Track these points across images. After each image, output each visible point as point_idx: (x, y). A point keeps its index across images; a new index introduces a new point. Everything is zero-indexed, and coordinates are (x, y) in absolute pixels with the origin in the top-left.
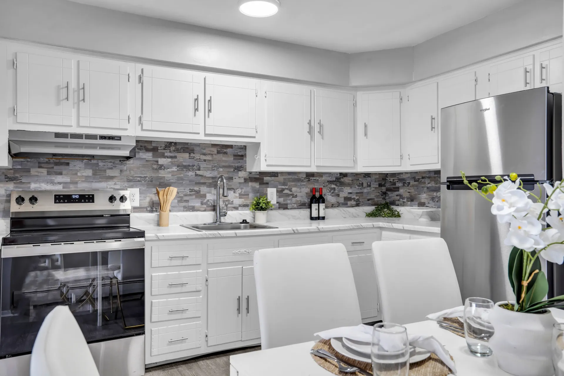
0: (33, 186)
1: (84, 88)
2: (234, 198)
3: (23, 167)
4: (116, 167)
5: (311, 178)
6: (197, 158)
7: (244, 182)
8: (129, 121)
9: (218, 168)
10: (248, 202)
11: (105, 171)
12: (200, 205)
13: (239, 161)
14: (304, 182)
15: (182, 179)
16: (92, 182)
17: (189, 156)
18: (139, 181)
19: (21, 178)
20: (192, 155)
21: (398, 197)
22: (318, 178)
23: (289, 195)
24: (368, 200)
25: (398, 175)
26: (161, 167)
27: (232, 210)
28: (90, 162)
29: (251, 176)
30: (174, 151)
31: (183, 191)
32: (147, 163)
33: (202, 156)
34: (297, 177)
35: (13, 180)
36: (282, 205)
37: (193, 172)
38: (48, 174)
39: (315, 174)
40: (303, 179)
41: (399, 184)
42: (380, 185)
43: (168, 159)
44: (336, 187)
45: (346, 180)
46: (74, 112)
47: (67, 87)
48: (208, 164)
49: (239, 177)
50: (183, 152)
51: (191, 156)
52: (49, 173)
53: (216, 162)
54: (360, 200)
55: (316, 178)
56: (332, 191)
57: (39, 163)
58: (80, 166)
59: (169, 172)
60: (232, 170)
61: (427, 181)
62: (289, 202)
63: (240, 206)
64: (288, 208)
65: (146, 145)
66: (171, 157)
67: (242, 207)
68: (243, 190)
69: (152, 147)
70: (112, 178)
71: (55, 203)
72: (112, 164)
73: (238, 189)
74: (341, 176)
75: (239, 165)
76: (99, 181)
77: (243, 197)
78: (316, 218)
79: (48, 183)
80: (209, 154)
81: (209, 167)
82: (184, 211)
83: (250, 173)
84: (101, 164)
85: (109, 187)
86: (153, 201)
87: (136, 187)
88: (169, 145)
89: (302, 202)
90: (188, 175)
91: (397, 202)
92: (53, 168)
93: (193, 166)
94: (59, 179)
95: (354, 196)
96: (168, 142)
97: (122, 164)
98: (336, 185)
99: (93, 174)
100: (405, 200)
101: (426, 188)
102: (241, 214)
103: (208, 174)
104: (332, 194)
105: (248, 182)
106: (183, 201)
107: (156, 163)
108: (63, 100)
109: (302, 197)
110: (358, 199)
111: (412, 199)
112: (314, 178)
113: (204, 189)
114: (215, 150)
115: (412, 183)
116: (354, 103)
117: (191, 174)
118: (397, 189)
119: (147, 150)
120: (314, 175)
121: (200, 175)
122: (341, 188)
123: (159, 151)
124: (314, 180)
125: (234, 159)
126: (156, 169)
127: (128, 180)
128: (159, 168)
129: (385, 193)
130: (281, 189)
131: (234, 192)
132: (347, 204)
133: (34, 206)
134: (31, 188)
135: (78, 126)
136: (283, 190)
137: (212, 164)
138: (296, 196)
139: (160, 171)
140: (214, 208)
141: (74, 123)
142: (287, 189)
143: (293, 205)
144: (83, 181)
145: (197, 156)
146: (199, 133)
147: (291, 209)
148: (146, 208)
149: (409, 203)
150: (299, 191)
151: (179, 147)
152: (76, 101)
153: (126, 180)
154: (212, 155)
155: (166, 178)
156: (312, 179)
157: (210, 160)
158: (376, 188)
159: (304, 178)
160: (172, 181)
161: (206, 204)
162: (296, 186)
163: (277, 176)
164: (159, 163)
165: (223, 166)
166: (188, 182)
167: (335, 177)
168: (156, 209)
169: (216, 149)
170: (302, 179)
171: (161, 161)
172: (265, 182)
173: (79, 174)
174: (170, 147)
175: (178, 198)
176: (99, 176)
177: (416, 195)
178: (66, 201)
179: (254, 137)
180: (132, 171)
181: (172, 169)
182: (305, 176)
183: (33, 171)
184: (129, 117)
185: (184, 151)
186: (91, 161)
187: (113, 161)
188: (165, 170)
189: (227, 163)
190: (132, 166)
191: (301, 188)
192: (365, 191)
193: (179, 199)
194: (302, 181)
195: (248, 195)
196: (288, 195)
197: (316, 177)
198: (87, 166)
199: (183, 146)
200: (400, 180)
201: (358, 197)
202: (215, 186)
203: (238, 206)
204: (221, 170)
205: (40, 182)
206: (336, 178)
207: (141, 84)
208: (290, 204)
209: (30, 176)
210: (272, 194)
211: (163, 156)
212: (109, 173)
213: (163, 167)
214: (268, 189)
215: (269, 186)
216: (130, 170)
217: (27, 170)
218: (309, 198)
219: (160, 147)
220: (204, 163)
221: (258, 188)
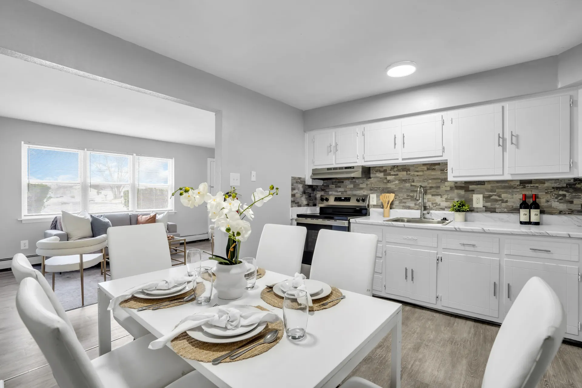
2: (441, 202)
4: (364, 183)
6: (412, 175)
7: (450, 190)
8: (357, 158)
9: (428, 180)
11: (359, 185)
12: (414, 205)
13: (445, 174)
14: (518, 189)
15: (400, 188)
16: (353, 191)
18: (376, 190)
19: (326, 189)
20: (409, 172)
22: (537, 185)
23: (498, 200)
26: (389, 181)
27: (439, 210)
29: (457, 185)
30: (397, 171)
31: (402, 196)
32: (381, 179)
33: (415, 172)
34: (508, 184)
35: (323, 190)
36: (490, 208)
38: (336, 187)
39: (533, 181)
40: (516, 186)
44: (567, 194)
46: (334, 157)
47: (331, 146)
48: (420, 178)
49: (446, 186)
50: (402, 171)
51: (408, 173)
53: (426, 176)
55: (534, 185)
56: (560, 198)
57: (332, 182)
58: (348, 183)
59: (394, 184)
60: (440, 181)
62: (497, 206)
63: (446, 207)
64: (496, 211)
65: (380, 169)
66: (395, 175)
67: (448, 208)
68: (449, 196)
69: (383, 170)
70: (362, 189)
71: (335, 201)
72: (362, 181)
73: (444, 195)
74: (577, 182)
75: (445, 177)
76: (356, 190)
77: (449, 201)
78: (526, 222)
79: (334, 192)
81: (421, 180)
82: (403, 209)
84: (357, 181)
85: (362, 194)
87: (375, 193)
88: (394, 167)
89: (514, 207)
93: (409, 180)
94: (339, 189)
96: (392, 166)
97: (367, 181)
98: (566, 191)
99: (354, 187)
102: (444, 214)
105: (454, 190)
106: (402, 202)
107: (385, 179)
108: (329, 153)
109: (514, 202)
112: (532, 185)
114: (425, 168)
116: (571, 103)
117: (408, 185)
119: (381, 172)
121: (414, 186)
122: (576, 194)
123: (387, 172)
124: (531, 186)
125: (441, 173)
126: (386, 183)
127: (370, 189)
130: (488, 195)
131: (441, 197)
133: (328, 203)
134: (331, 194)
135: (336, 163)
136: (490, 196)
137: (423, 178)
138: (507, 202)
139: (388, 184)
141: (333, 162)
142: (495, 195)
143: (503, 209)
144: (349, 191)
146: (398, 159)
147: (499, 213)
148: (378, 206)
150: (511, 197)
151: (400, 168)
153: (369, 189)
154: (423, 171)
155: (391, 188)
156: (528, 186)
157: (421, 175)
159: (518, 185)
160: (395, 189)
162: (506, 193)
163: (484, 184)
165: (432, 178)
166: (406, 190)
170: (514, 186)
171: (389, 178)
172: (470, 189)
173: (348, 187)
175: (399, 200)
178: (339, 200)
179: (442, 156)
180: (372, 185)
181: (395, 183)
182: (519, 183)
183: (331, 186)
184: (358, 155)
187: (363, 179)
189: (436, 176)
190: (372, 181)
191: (513, 195)
193: (400, 201)
194: (515, 188)
195: (454, 199)
196: (496, 201)
197: (534, 184)
198: (351, 183)
199: (402, 167)
203: (445, 207)
204: (430, 181)
205: (331, 191)
206: (567, 185)
207: (363, 136)
208: (498, 208)
209: (330, 188)
210: (478, 199)
211: (390, 175)
212: (361, 186)
213: (390, 182)
214: (474, 195)
215: (475, 192)
216: (371, 183)
217: (328, 186)
218: (520, 204)
219: (388, 169)
220: (417, 177)
221: (463, 194)
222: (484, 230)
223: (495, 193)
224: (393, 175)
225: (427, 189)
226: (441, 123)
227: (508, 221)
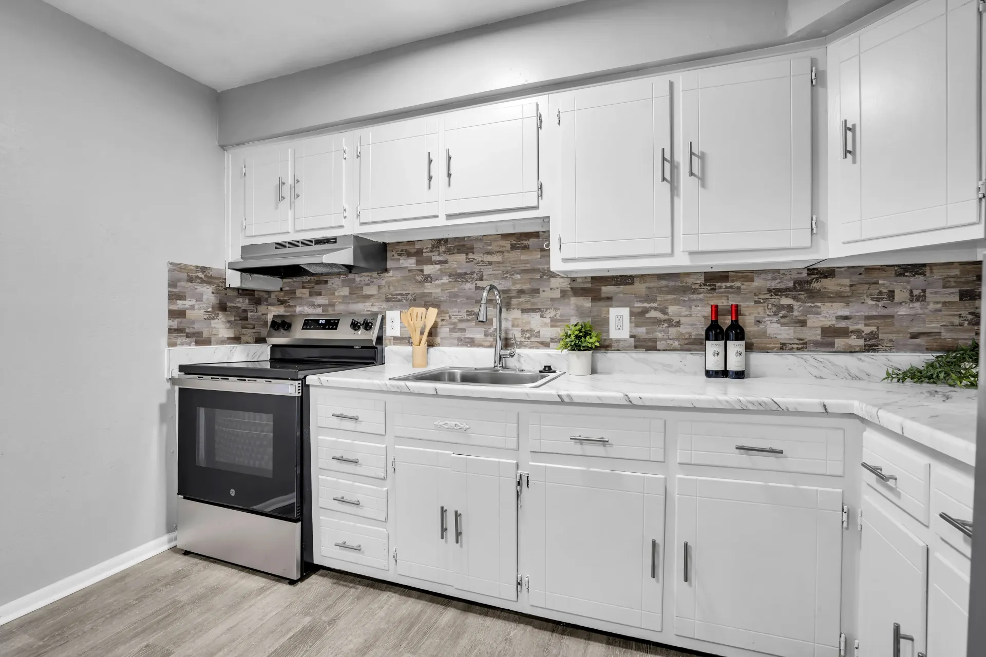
0: (294, 310)
2: (542, 327)
3: (290, 289)
4: (373, 282)
5: (719, 284)
6: (479, 261)
7: (561, 297)
9: (513, 275)
11: (362, 288)
12: (482, 336)
14: (701, 293)
15: (455, 295)
16: (349, 303)
17: (466, 258)
19: (288, 301)
20: (471, 256)
22: (738, 284)
23: (660, 321)
24: (914, 336)
26: (427, 279)
27: (538, 348)
28: (347, 278)
29: (575, 285)
30: (445, 252)
31: (457, 314)
32: (411, 274)
33: (485, 256)
34: (682, 283)
35: (283, 304)
36: (645, 340)
37: (472, 284)
38: (309, 296)
39: (730, 274)
40: (697, 286)
43: (436, 265)
44: (796, 305)
45: (829, 284)
48: (495, 269)
49: (551, 289)
50: (458, 253)
51: (469, 257)
53: (509, 265)
54: (881, 336)
55: (732, 284)
56: (782, 313)
57: (303, 283)
58: (337, 284)
59: (439, 286)
60: (538, 276)
62: (659, 335)
63: (552, 340)
64: (658, 347)
65: (408, 247)
66: (440, 263)
67: (556, 342)
68: (559, 312)
69: (415, 250)
70: (368, 297)
71: (302, 329)
72: (369, 278)
73: (548, 311)
74: (813, 276)
76: (355, 301)
77: (558, 324)
79: (309, 305)
80: (498, 252)
81: (498, 274)
82: (458, 345)
83: (570, 280)
84: (357, 279)
85: (366, 309)
87: (397, 309)
88: (438, 243)
89: (693, 337)
90: (465, 289)
93: (472, 273)
94: (319, 300)
95: (857, 326)
96: (436, 240)
97: (379, 278)
98: (795, 298)
99: (350, 293)
102: (549, 355)
104: (782, 321)
105: (569, 297)
106: (457, 330)
107: (420, 273)
109: (692, 325)
110: (874, 335)
112: (728, 284)
114: (507, 244)
116: (813, 77)
117: (469, 286)
119: (409, 255)
120: (727, 276)
122: (813, 305)
123: (424, 255)
124: (727, 287)
125: (542, 256)
126: (420, 282)
127: (387, 298)
128: (424, 280)
130: (640, 310)
131: (542, 316)
132: (832, 345)
134: (297, 312)
135: (295, 230)
136: (645, 311)
137: (503, 268)
138: (678, 324)
139: (426, 284)
141: (290, 227)
142: (655, 309)
143: (671, 342)
144: (340, 302)
145: (478, 257)
146: (436, 216)
147: (664, 350)
148: (409, 339)
150: (687, 313)
151: (450, 245)
153: (384, 299)
154: (502, 252)
155: (433, 295)
156: (721, 287)
157: (499, 263)
159: (701, 285)
160: (442, 298)
161: (492, 335)
162: (677, 302)
163: (633, 284)
164: (425, 273)
165: (522, 270)
166: (465, 299)
167: (791, 279)
169: (509, 242)
170: (693, 287)
171: (428, 269)
172: (603, 295)
173: (336, 294)
174: (439, 248)
175: (451, 324)
176: (355, 296)
178: (313, 327)
180: (391, 287)
181: (442, 281)
182: (701, 281)
183: (298, 293)
185: (459, 251)
186: (347, 276)
188: (433, 282)
189: (528, 265)
190: (392, 279)
191: (690, 307)
192: (902, 311)
193: (452, 326)
194: (695, 291)
195: (569, 320)
196: (658, 322)
197: (733, 281)
198: (345, 283)
199: (458, 244)
201: (873, 328)
202: (508, 306)
203: (549, 340)
204: (518, 277)
205: (302, 304)
206: (794, 283)
208: (661, 340)
209: (297, 298)
210: (620, 318)
211: (430, 262)
212: (367, 291)
213: (430, 279)
214: (611, 309)
215: (614, 303)
216: (389, 284)
217: (293, 292)
218: (705, 329)
219: (426, 249)
220: (489, 267)
221: (589, 308)
222: (629, 398)
223: (655, 305)
224: (436, 264)
225: (512, 295)
226: (534, 122)
227: (679, 371)
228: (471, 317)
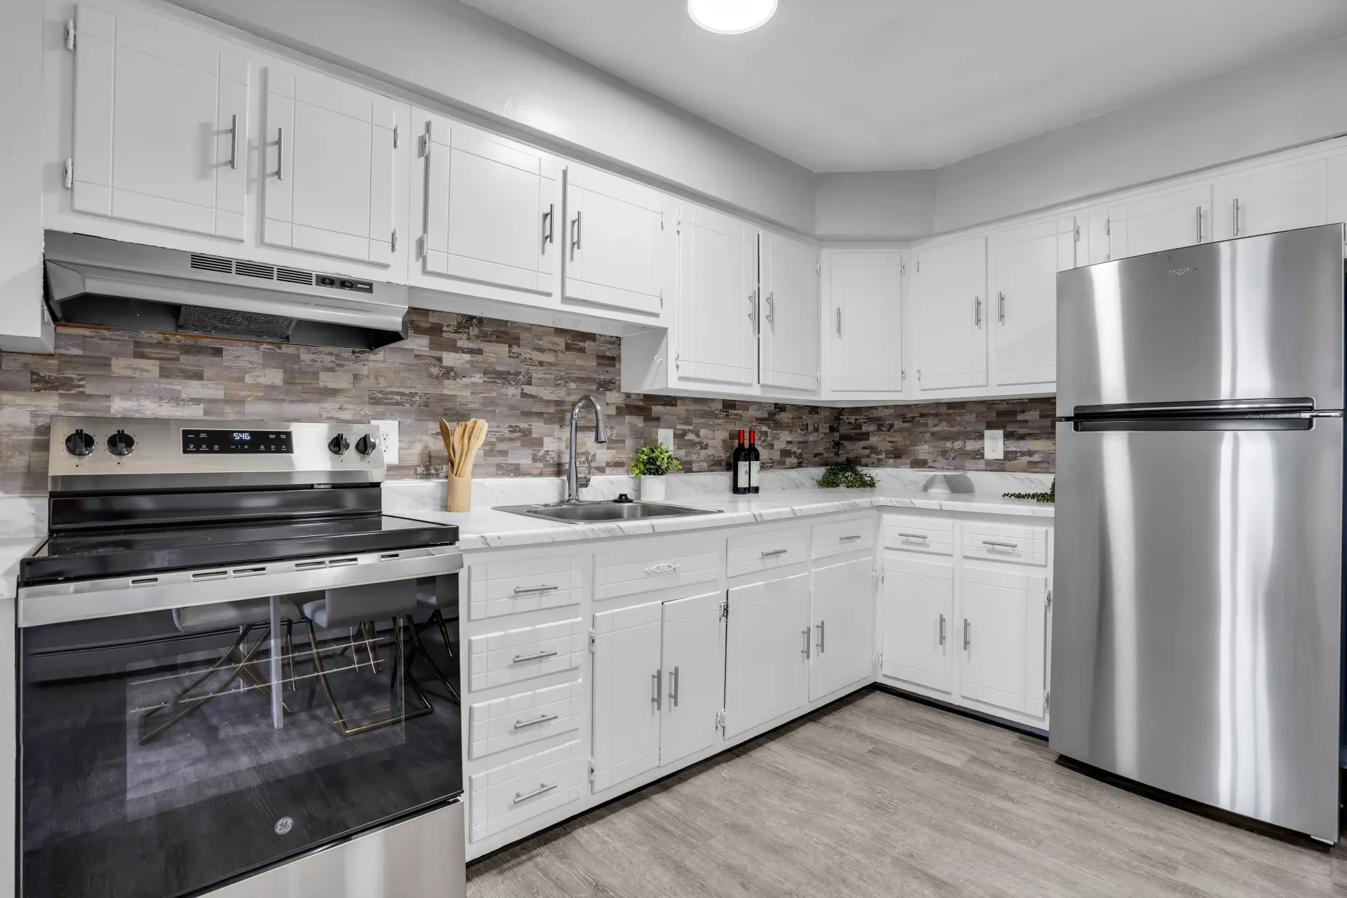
0: (119, 406)
1: (279, 143)
2: (598, 448)
3: (88, 353)
4: (341, 365)
5: (730, 411)
6: (526, 358)
7: (616, 414)
8: (393, 246)
9: (567, 382)
10: (624, 456)
11: (316, 375)
12: (530, 461)
13: (607, 369)
14: (720, 419)
15: (492, 402)
16: (283, 400)
17: (509, 351)
18: (397, 404)
19: (81, 383)
20: (515, 349)
21: (867, 451)
22: (740, 412)
23: (695, 443)
24: (815, 456)
25: (866, 411)
26: (448, 373)
28: (278, 351)
29: (629, 402)
30: (477, 337)
31: (496, 430)
32: (418, 362)
33: (535, 353)
34: (709, 407)
35: (56, 388)
36: (684, 463)
37: (516, 388)
38: (161, 376)
39: (737, 403)
40: (717, 412)
41: (870, 428)
42: (832, 429)
43: (464, 355)
44: (769, 431)
45: (784, 417)
46: (249, 202)
47: (233, 131)
48: (546, 371)
49: (607, 404)
50: (497, 342)
51: (514, 351)
52: (165, 373)
53: (563, 369)
54: (804, 456)
55: (738, 412)
57: (137, 344)
58: (252, 359)
59: (466, 386)
60: (594, 387)
61: (931, 421)
62: (694, 457)
63: (608, 464)
64: (693, 470)
66: (471, 351)
67: (612, 466)
68: (615, 431)
69: (428, 325)
70: (332, 393)
71: (185, 451)
72: (333, 358)
74: (776, 410)
75: (607, 377)
76: (300, 399)
77: (614, 445)
78: (745, 489)
79: (161, 398)
80: (551, 350)
81: (550, 379)
82: (497, 475)
83: (628, 396)
85: (325, 415)
86: (430, 452)
87: (392, 417)
88: (467, 322)
89: (715, 459)
90: (507, 395)
91: (864, 460)
92: (178, 359)
93: (517, 374)
94: (194, 389)
95: (794, 449)
96: (464, 316)
97: (356, 361)
98: (769, 428)
99: (286, 382)
100: (883, 456)
101: (928, 435)
102: (612, 482)
103: (547, 394)
104: (764, 444)
105: (624, 415)
106: (495, 453)
107: (437, 363)
108: (217, 166)
109: (715, 447)
110: (801, 454)
111: (897, 455)
112: (736, 412)
113: (538, 428)
114: (561, 342)
115: (898, 424)
117: (512, 391)
118: (866, 436)
119: (418, 330)
120: (735, 405)
121: (531, 396)
122: (776, 432)
123: (445, 335)
124: (735, 415)
125: (599, 364)
126: (437, 377)
127: (373, 399)
128: (444, 374)
129: (837, 444)
130: (680, 432)
132: (784, 463)
133: (124, 459)
134: (113, 411)
135: (261, 241)
136: (685, 433)
137: (555, 372)
138: (707, 447)
139: (446, 382)
140: (559, 470)
141: (247, 231)
142: (691, 431)
143: (701, 463)
144: (259, 398)
145: (525, 352)
147: (698, 472)
148: (415, 468)
149: (891, 461)
150: (712, 436)
151: (488, 329)
152: (255, 173)
153: (366, 399)
154: (556, 352)
155: (458, 399)
156: (731, 414)
157: (551, 364)
158: (825, 434)
159: (720, 412)
160: (473, 406)
161: (542, 459)
162: (706, 426)
163: (676, 405)
164: (445, 363)
165: (577, 377)
166: (506, 409)
167: (767, 411)
168: (436, 470)
169: (564, 339)
170: (716, 412)
171: (449, 359)
172: (653, 415)
173: (248, 380)
174: (469, 329)
175: (488, 445)
176: (299, 387)
177: (907, 446)
178: (216, 447)
179: (657, 315)
180: (382, 380)
181: (473, 380)
182: (720, 407)
183: (119, 366)
184: (393, 235)
185: (498, 339)
186: (280, 348)
187: (335, 350)
188: (458, 380)
189: (585, 372)
190: (382, 365)
191: (714, 431)
192: (811, 438)
193: (488, 448)
194: (717, 417)
195: (623, 441)
196: (692, 444)
197: (738, 410)
198: (270, 360)
199: (496, 328)
200: (870, 420)
201: (800, 450)
202: (561, 421)
203: (605, 465)
204: (573, 385)
205: (138, 396)
207: (423, 158)
208: (696, 462)
209: (110, 378)
210: (666, 440)
211: (453, 348)
212: (327, 380)
213: (452, 374)
214: (659, 430)
215: (662, 424)
216: (378, 375)
217: (105, 364)
219: (448, 326)
220: (540, 368)
221: (641, 428)
223: (691, 428)
224: (463, 352)
225: (565, 408)
228: (515, 434)
